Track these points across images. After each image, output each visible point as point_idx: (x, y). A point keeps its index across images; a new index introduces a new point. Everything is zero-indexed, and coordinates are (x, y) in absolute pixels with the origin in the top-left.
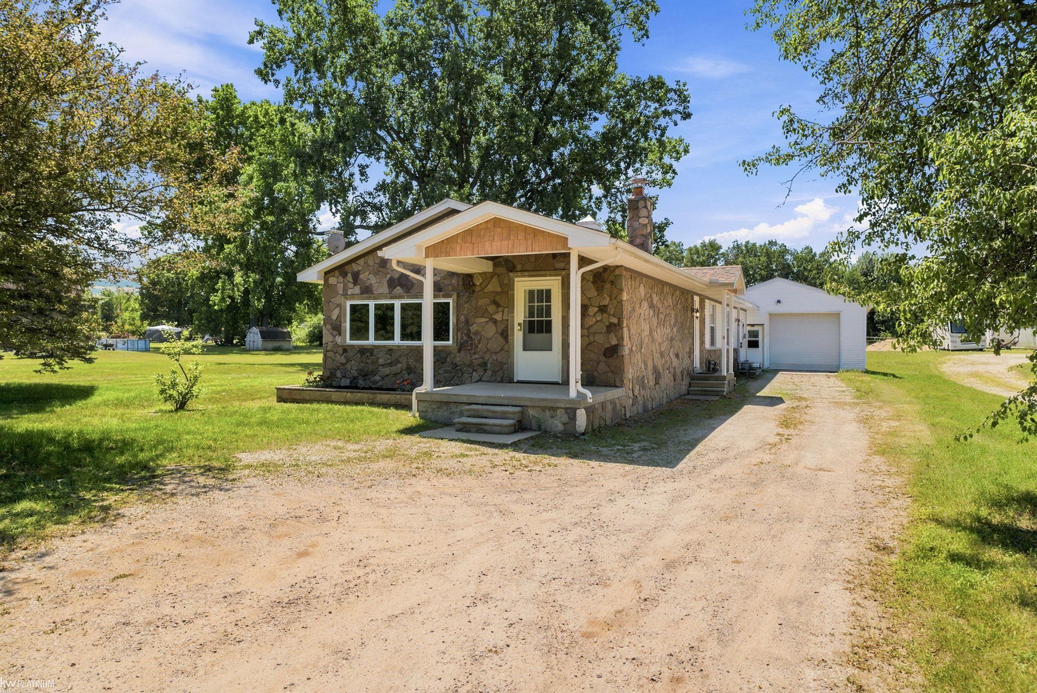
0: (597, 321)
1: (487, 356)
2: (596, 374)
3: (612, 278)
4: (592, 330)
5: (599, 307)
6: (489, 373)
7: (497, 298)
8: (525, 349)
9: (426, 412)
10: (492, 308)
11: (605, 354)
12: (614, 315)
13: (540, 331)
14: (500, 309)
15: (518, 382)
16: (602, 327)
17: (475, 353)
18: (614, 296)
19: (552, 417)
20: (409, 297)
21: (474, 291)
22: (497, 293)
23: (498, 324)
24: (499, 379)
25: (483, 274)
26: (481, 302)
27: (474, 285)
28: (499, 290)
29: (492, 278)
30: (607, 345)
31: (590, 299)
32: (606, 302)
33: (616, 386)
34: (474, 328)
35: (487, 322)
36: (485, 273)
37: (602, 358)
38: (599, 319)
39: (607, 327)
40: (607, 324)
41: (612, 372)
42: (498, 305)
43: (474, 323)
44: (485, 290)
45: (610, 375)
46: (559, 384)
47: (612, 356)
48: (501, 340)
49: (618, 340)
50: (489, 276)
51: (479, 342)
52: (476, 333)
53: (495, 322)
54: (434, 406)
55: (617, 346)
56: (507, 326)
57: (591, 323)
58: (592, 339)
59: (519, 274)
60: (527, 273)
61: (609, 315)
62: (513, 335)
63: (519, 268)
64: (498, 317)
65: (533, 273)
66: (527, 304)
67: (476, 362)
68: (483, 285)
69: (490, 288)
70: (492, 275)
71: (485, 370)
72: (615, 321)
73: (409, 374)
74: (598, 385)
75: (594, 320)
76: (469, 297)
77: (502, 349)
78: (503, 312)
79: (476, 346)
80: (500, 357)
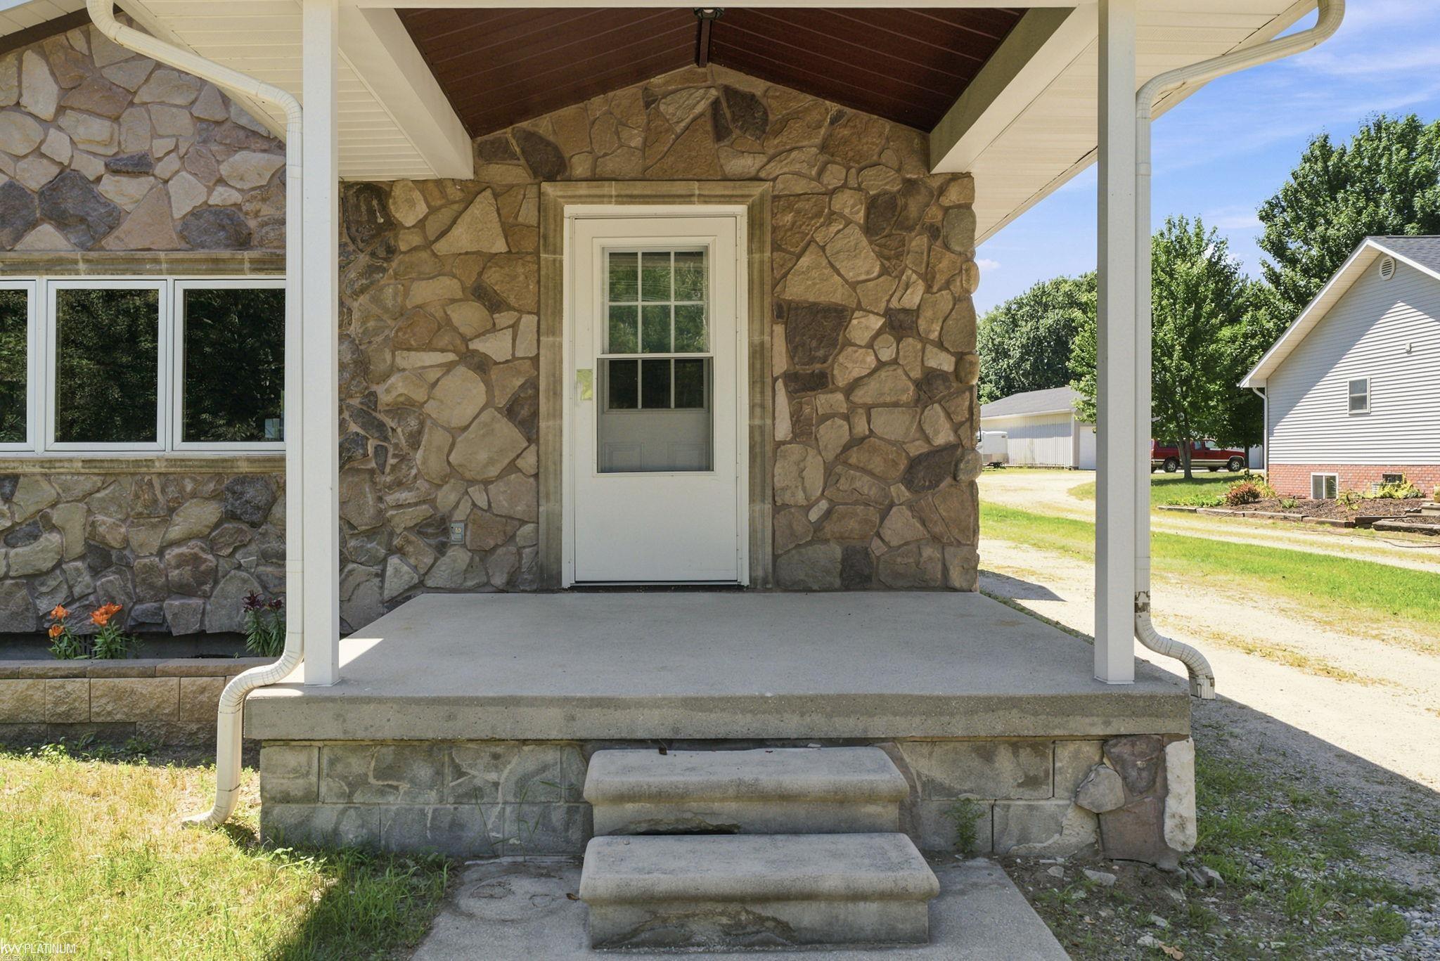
0: (881, 365)
1: (447, 497)
2: (877, 547)
3: (934, 214)
4: (860, 396)
5: (888, 313)
6: (458, 557)
7: (494, 278)
8: (605, 467)
9: (311, 797)
10: (468, 316)
11: (908, 480)
12: (940, 345)
13: (656, 399)
14: (504, 318)
15: (581, 587)
16: (899, 385)
17: (399, 484)
18: (940, 280)
19: (1031, 782)
20: (97, 267)
21: (391, 251)
22: (490, 259)
23: (494, 374)
24: (499, 580)
25: (432, 188)
26: (427, 292)
27: (392, 224)
28: (500, 246)
29: (468, 203)
30: (917, 448)
31: (854, 285)
32: (913, 298)
33: (949, 588)
34: (391, 391)
35: (449, 367)
36: (439, 183)
37: (900, 492)
38: (886, 354)
39: (918, 384)
40: (916, 374)
41: (936, 539)
42: (494, 303)
43: (393, 369)
44: (442, 247)
45: (928, 552)
46: (738, 588)
47: (934, 485)
48: (507, 432)
49: (956, 428)
50: (454, 193)
51: (415, 440)
52: (402, 409)
53: (482, 365)
54: (358, 765)
55: (949, 448)
56: (533, 384)
57: (857, 372)
58: (861, 427)
59: (583, 189)
60: (612, 189)
61: (925, 341)
62: (557, 414)
63: (580, 166)
64: (496, 347)
65: (638, 188)
66: (608, 304)
67: (403, 520)
68: (433, 228)
69: (462, 238)
70: (471, 191)
71: (441, 549)
72: (945, 363)
73: (95, 572)
74: (889, 588)
75: (871, 360)
76: (371, 270)
77: (512, 467)
78: (514, 327)
79: (403, 458)
80: (504, 498)
